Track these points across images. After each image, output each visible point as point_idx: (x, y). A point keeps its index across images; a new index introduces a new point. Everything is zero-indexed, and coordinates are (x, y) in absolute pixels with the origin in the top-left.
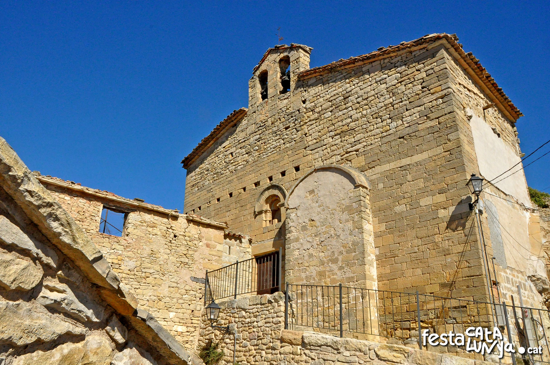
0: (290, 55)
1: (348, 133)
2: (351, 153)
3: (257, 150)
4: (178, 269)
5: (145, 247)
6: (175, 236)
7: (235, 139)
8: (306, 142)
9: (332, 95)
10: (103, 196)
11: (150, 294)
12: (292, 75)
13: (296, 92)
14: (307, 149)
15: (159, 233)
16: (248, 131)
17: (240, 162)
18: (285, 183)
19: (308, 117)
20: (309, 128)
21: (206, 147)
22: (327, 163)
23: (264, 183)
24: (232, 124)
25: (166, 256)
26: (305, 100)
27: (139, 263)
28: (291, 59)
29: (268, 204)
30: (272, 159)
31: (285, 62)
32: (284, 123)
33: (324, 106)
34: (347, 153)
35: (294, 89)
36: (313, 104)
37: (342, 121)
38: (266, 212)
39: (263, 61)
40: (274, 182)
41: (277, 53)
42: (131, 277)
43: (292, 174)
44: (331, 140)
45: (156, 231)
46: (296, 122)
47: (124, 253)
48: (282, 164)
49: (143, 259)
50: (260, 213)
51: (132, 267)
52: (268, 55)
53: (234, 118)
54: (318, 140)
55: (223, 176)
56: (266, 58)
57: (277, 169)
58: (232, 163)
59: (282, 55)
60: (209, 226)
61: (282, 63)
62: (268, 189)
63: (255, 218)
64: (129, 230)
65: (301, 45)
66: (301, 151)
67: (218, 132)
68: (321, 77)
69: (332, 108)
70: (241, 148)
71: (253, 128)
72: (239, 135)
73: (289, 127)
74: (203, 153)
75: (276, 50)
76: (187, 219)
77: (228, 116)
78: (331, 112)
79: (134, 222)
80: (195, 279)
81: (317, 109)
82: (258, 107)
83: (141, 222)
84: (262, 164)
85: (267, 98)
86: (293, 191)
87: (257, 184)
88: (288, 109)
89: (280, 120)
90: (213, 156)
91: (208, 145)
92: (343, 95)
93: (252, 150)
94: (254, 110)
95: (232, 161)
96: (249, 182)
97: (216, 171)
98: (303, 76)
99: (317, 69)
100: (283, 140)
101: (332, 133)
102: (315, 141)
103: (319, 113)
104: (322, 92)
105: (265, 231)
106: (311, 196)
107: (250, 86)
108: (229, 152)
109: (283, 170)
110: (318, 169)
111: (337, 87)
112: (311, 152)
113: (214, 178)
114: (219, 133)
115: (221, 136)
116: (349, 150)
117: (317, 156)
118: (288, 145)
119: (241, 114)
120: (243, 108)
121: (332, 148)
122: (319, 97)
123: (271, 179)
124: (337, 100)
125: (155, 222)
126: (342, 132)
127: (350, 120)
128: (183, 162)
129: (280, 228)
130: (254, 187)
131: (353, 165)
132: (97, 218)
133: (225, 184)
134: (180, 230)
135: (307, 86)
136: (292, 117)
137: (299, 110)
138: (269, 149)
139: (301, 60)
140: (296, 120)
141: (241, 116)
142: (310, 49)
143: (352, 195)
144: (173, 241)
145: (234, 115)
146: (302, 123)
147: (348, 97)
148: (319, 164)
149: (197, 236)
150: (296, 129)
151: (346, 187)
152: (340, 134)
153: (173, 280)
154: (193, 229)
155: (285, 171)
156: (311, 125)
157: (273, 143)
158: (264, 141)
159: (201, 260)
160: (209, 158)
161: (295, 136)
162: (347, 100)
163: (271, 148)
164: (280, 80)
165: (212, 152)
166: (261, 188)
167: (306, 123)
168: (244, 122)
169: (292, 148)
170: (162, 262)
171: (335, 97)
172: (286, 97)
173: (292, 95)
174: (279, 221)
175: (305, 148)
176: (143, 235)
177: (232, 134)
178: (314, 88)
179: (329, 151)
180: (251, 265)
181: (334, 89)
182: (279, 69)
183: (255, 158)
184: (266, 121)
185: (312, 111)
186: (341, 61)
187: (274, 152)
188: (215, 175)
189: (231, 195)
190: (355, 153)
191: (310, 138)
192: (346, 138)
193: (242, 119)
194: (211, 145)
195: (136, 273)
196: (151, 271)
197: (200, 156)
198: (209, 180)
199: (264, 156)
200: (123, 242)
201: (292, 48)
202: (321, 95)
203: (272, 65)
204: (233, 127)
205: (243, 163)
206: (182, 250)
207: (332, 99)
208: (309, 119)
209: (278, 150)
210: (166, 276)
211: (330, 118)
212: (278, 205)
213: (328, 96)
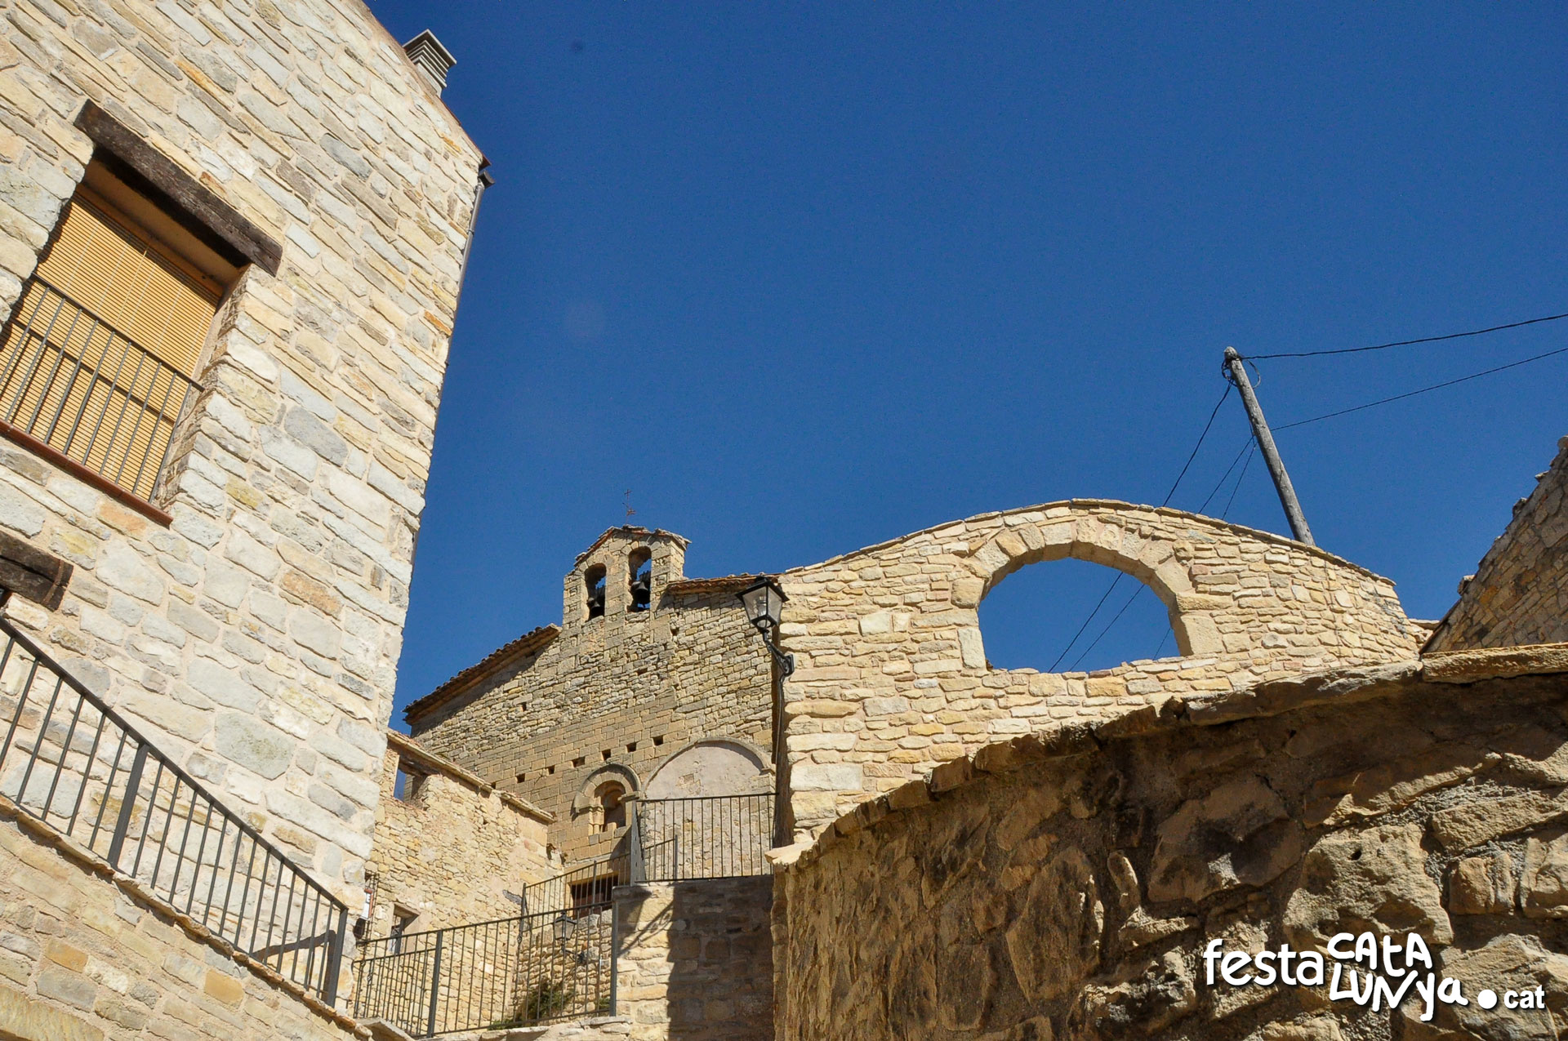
0: (652, 548)
1: (749, 691)
2: (754, 723)
3: (580, 703)
4: (487, 875)
5: (447, 831)
6: (485, 823)
7: (532, 678)
8: (676, 699)
9: (726, 628)
10: (403, 742)
11: (453, 905)
12: (653, 583)
13: (660, 613)
14: (678, 709)
15: (465, 813)
16: (562, 667)
17: (542, 720)
18: (635, 762)
19: (681, 658)
20: (683, 677)
21: (465, 687)
22: (714, 735)
23: (593, 760)
24: (527, 650)
25: (473, 851)
26: (678, 629)
27: (440, 854)
28: (654, 555)
29: (599, 798)
30: (610, 722)
31: (640, 557)
32: (637, 663)
33: (710, 644)
34: (746, 722)
35: (658, 608)
36: (691, 638)
37: (740, 671)
38: (595, 809)
39: (597, 546)
40: (613, 760)
41: (626, 538)
42: (430, 873)
43: (647, 748)
44: (721, 700)
45: (461, 809)
46: (660, 664)
47: (422, 835)
48: (630, 730)
49: (446, 850)
50: (585, 810)
51: (431, 859)
52: (608, 537)
53: (533, 641)
54: (697, 698)
55: (504, 743)
56: (603, 543)
57: (621, 738)
58: (525, 721)
59: (636, 545)
60: (528, 814)
61: (635, 557)
62: (602, 770)
63: (573, 819)
64: (428, 802)
65: (674, 535)
66: (667, 712)
67: (496, 662)
68: (707, 596)
69: (724, 649)
70: (544, 696)
71: (569, 663)
72: (543, 670)
73: (645, 670)
74: (454, 697)
75: (626, 533)
76: (501, 799)
77: (523, 637)
78: (722, 654)
79: (436, 790)
80: (509, 895)
81: (699, 647)
82: (582, 627)
83: (443, 791)
84: (590, 728)
85: (602, 613)
86: (656, 775)
87: (578, 762)
88: (645, 640)
89: (628, 657)
90: (478, 704)
91: (470, 684)
92: (744, 631)
93: (569, 703)
94: (574, 631)
95: (526, 718)
96: (562, 756)
97: (488, 734)
98: (677, 589)
99: (703, 582)
100: (634, 691)
101: (724, 689)
102: (692, 698)
103: (701, 653)
104: (708, 620)
105: (592, 842)
106: (688, 783)
107: (566, 587)
108: (516, 701)
109: (632, 741)
110: (701, 743)
111: (734, 617)
112: (684, 715)
113: (482, 745)
114: (498, 664)
115: (498, 671)
116: (750, 718)
117: (695, 722)
118: (642, 700)
119: (549, 635)
120: (552, 625)
121: (721, 712)
122: (702, 628)
123: (607, 754)
124: (734, 637)
125: (461, 794)
126: (740, 688)
127: (753, 671)
128: (408, 710)
129: (624, 837)
130: (572, 767)
131: (756, 741)
132: (391, 775)
133: (508, 758)
134: (491, 813)
135: (682, 606)
136: (652, 654)
137: (665, 645)
138: (605, 703)
139: (672, 559)
140: (659, 660)
141: (548, 638)
142: (686, 543)
143: (756, 783)
144: (482, 830)
145: (536, 635)
146: (670, 667)
147: (752, 636)
148: (699, 736)
149: (513, 828)
150: (658, 675)
151: (747, 772)
152: (736, 692)
153: (481, 890)
154: (509, 817)
155: (635, 744)
156: (686, 672)
157: (613, 694)
158: (594, 688)
159: (517, 867)
160: (469, 709)
161: (657, 687)
162: (750, 639)
163: (609, 703)
164: (629, 587)
165: (479, 696)
166: (585, 770)
167: (678, 667)
168: (553, 650)
169: (651, 705)
170: (467, 860)
171: (729, 632)
172: (640, 618)
173: (652, 617)
174: (621, 824)
175: (674, 709)
176: (446, 812)
177: (524, 668)
178: (694, 611)
179: (717, 717)
180: (562, 900)
181: (730, 618)
182: (627, 568)
183: (577, 716)
184: (599, 655)
185: (689, 649)
186: (745, 576)
187: (614, 710)
188: (485, 741)
189: (521, 779)
190: (759, 722)
191: (683, 693)
192: (745, 699)
193: (549, 644)
194: (477, 684)
195: (436, 869)
196: (455, 870)
197: (446, 702)
198: (469, 750)
199: (595, 715)
200: (422, 818)
201: (656, 537)
202: (706, 626)
203: (616, 558)
204: (527, 656)
205: (549, 723)
206: (494, 845)
207: (724, 634)
208: (682, 662)
209: (623, 707)
210: (473, 881)
211: (720, 665)
212: (619, 799)
213: (719, 629)
